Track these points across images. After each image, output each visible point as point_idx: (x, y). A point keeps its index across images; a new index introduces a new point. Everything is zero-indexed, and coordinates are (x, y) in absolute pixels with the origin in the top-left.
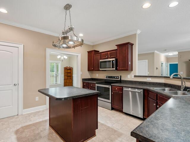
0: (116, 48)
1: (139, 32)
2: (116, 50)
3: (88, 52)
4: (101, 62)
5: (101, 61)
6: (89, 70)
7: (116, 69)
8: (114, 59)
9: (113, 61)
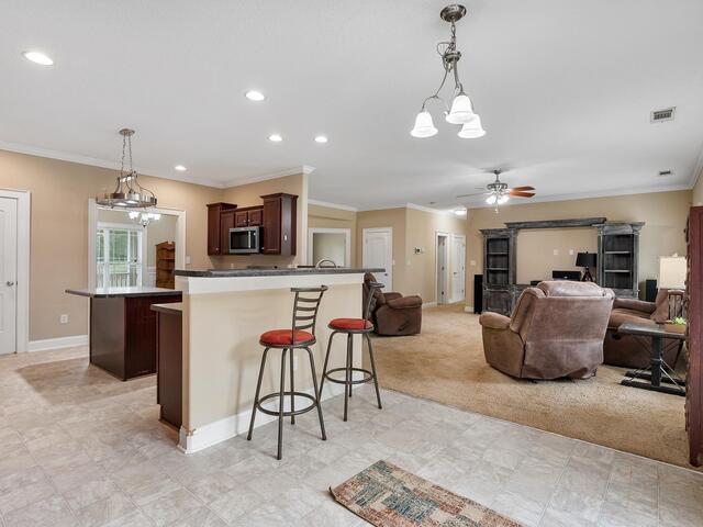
0: (261, 202)
1: (307, 170)
2: (262, 207)
3: (210, 207)
4: (232, 233)
5: (232, 230)
6: (210, 253)
7: (261, 251)
8: (255, 228)
9: (253, 232)
